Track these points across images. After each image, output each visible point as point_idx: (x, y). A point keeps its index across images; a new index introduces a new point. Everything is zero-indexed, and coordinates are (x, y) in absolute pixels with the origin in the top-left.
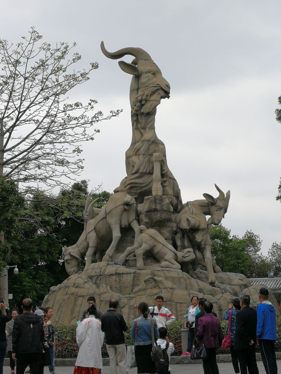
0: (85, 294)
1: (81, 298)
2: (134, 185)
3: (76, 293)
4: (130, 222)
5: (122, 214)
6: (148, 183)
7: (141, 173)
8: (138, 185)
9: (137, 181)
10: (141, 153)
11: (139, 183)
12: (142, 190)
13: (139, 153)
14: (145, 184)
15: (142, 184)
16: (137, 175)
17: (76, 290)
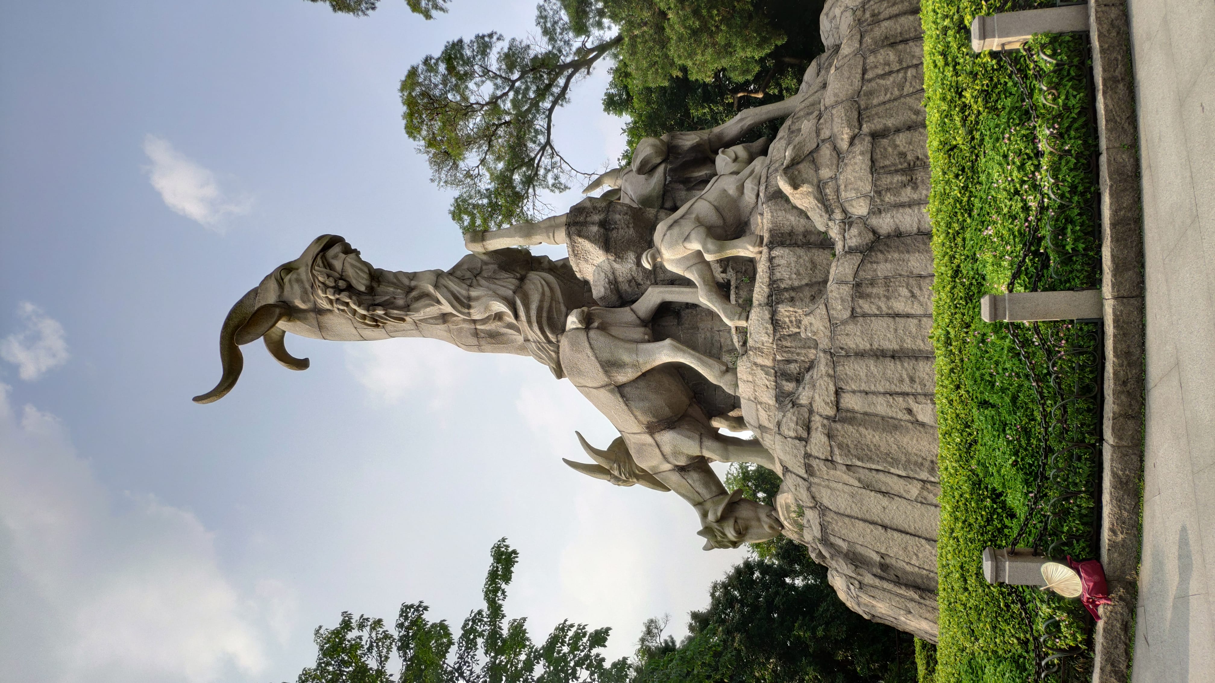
0: (832, 388)
1: (842, 401)
2: (545, 315)
3: (825, 421)
4: (638, 322)
5: (613, 336)
6: (543, 282)
7: (514, 293)
8: (546, 305)
9: (534, 307)
10: (464, 292)
11: (541, 301)
12: (561, 300)
13: (464, 298)
14: (546, 289)
15: (543, 294)
16: (519, 302)
17: (816, 429)
